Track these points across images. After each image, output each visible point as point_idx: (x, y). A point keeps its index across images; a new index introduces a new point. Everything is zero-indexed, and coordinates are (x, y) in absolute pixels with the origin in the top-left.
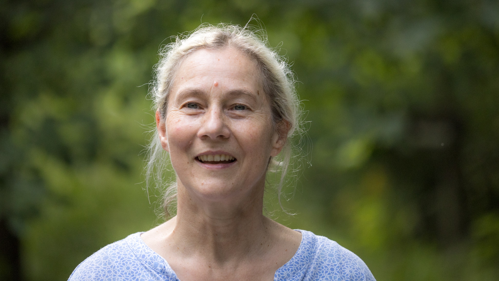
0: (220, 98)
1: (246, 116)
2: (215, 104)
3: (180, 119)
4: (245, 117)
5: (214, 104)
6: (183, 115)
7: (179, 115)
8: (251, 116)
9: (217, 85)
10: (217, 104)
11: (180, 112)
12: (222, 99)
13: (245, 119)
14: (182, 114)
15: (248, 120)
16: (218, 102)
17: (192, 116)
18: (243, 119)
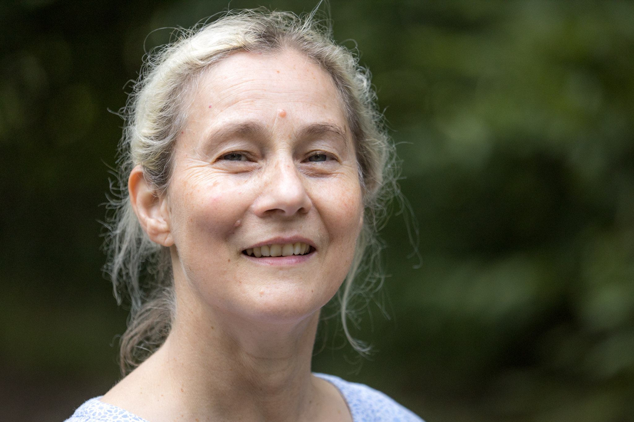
0: (290, 138)
1: (332, 172)
2: (283, 150)
3: (216, 181)
4: (330, 174)
5: (281, 150)
6: (222, 174)
7: (213, 174)
8: (341, 172)
9: (283, 115)
10: (286, 150)
11: (213, 169)
12: (294, 141)
13: (331, 176)
14: (219, 172)
15: (337, 179)
16: (288, 146)
17: (238, 175)
18: (328, 177)
